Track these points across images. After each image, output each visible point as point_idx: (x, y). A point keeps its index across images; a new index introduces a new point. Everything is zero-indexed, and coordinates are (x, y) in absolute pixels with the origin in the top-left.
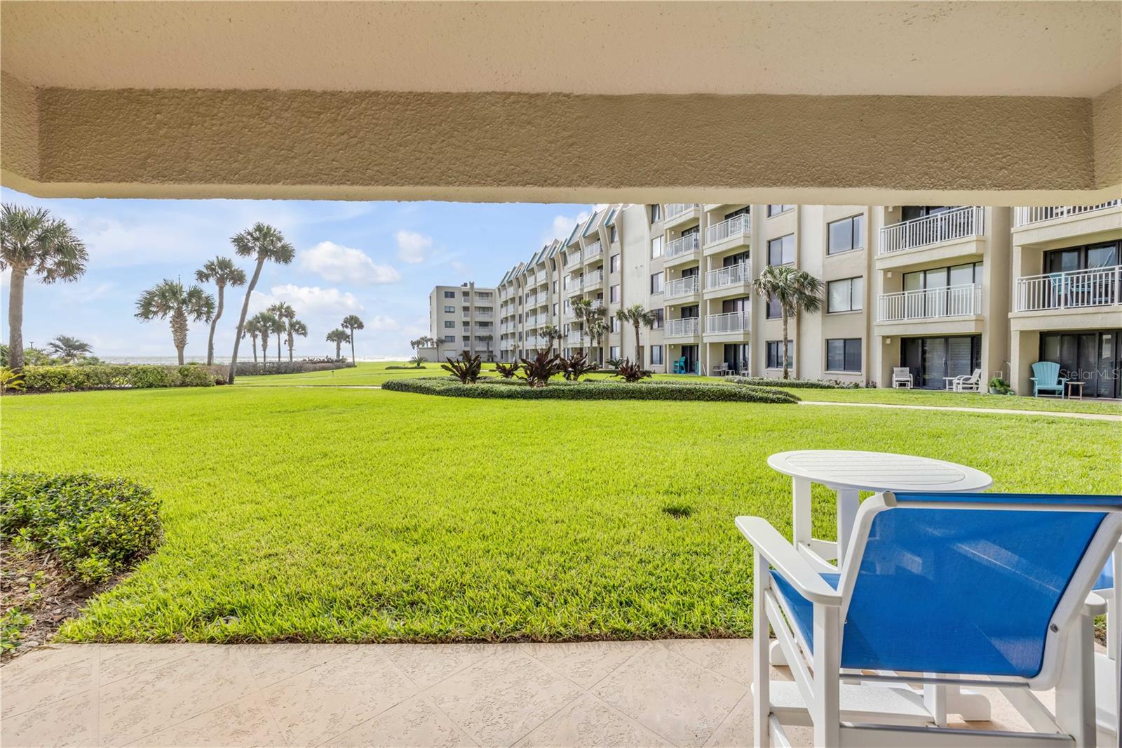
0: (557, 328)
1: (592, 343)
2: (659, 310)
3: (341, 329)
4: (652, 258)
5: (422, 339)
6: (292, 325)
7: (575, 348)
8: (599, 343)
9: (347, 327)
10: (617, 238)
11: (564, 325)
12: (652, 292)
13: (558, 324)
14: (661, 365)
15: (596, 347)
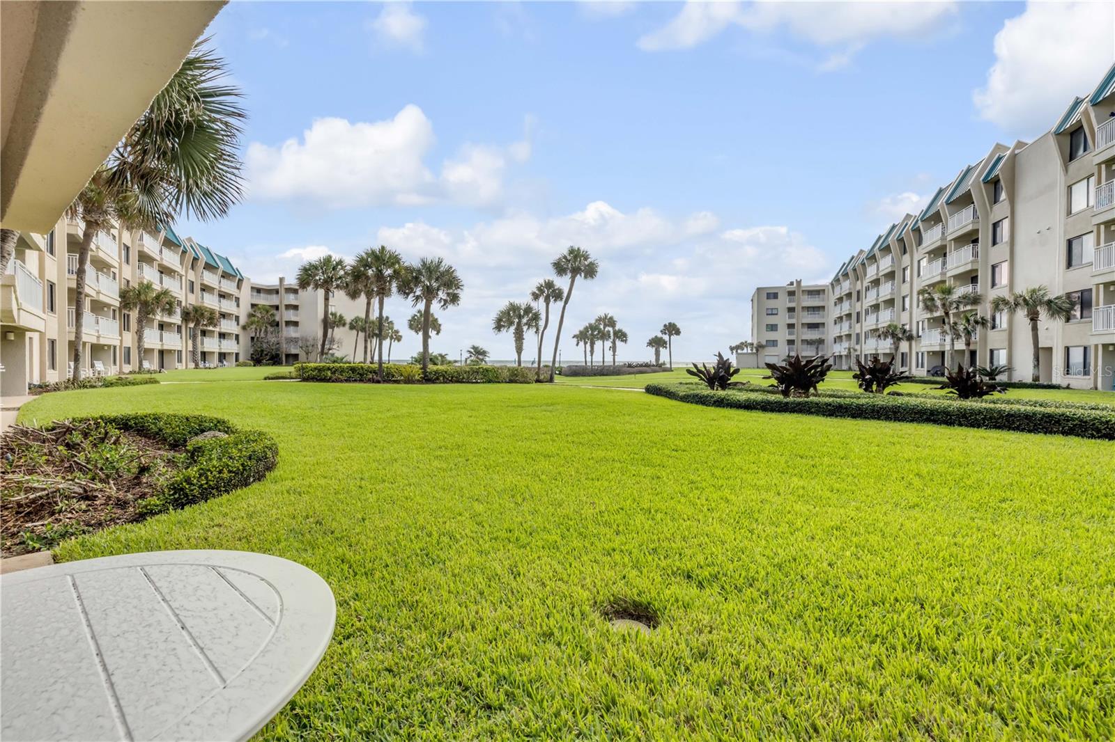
0: (907, 327)
1: (953, 344)
2: (1082, 292)
3: (660, 335)
4: (1069, 212)
5: (742, 343)
6: (616, 333)
7: (933, 352)
8: (968, 344)
9: (665, 334)
10: (1003, 196)
11: (918, 323)
12: (1069, 264)
13: (908, 322)
14: (1087, 377)
15: (963, 351)
